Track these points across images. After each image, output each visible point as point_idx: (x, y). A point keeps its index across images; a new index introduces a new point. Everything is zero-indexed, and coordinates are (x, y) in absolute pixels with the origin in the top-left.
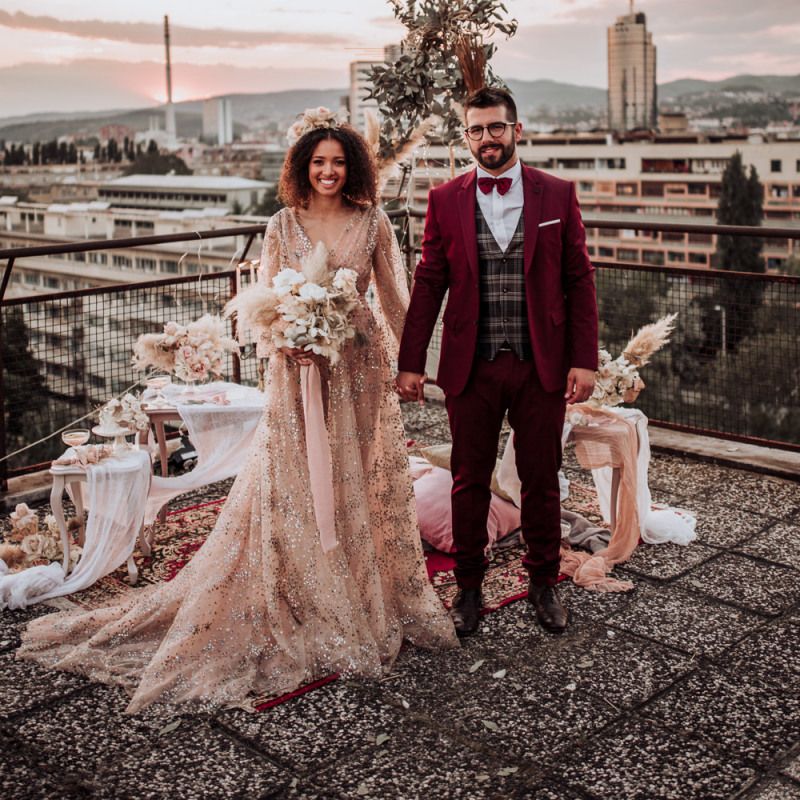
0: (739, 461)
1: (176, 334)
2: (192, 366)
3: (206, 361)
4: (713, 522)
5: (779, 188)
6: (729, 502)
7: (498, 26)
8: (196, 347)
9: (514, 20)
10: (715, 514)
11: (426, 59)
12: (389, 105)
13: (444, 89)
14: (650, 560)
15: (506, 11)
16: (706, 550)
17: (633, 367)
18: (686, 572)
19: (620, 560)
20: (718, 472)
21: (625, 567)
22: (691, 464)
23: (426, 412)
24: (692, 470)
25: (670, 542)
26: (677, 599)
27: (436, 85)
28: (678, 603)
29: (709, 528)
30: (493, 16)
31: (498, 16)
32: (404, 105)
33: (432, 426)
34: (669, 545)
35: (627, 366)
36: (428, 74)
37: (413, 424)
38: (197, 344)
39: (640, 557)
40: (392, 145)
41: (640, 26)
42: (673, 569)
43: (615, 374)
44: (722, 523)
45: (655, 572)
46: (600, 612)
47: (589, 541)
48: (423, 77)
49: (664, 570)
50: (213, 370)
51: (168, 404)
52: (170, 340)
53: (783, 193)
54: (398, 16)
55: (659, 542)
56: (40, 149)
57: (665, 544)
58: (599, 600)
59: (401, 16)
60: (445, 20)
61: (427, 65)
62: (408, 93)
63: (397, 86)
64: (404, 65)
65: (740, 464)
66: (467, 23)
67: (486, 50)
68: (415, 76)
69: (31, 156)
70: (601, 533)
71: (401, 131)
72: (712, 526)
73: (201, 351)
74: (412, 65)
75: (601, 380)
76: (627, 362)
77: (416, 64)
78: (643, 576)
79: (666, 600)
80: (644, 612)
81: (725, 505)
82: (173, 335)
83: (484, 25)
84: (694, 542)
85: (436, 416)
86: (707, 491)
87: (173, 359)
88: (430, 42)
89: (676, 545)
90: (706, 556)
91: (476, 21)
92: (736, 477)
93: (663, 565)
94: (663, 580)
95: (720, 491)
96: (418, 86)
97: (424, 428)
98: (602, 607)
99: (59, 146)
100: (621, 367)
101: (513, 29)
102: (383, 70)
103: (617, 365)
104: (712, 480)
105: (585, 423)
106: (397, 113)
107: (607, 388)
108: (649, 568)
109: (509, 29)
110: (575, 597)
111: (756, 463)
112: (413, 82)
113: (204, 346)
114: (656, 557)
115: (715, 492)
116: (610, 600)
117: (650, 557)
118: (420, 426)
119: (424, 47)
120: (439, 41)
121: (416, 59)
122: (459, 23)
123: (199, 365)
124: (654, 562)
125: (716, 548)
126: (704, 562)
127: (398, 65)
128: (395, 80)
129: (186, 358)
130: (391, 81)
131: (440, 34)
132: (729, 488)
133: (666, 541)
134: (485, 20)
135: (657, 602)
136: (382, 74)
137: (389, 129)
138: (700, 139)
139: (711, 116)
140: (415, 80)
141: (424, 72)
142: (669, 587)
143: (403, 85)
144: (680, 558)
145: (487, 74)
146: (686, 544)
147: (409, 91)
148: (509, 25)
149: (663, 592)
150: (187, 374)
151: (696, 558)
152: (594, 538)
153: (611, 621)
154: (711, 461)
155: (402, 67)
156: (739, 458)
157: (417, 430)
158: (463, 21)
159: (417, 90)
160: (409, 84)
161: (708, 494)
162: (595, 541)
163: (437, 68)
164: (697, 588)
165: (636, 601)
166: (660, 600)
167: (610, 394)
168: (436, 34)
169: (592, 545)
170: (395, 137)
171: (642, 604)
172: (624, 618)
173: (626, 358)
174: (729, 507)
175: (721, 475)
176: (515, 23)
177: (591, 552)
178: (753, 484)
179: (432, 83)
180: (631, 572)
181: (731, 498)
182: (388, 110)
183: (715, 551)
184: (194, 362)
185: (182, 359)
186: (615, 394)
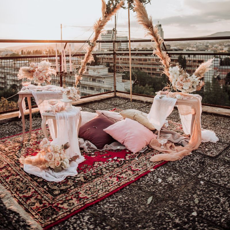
0: (221, 114)
1: (34, 67)
2: (39, 78)
3: (44, 77)
4: (221, 134)
5: (190, 60)
6: (223, 127)
8: (41, 72)
10: (220, 131)
14: (205, 149)
16: (223, 145)
17: (199, 78)
18: (220, 154)
19: (194, 149)
20: (214, 117)
21: (197, 151)
22: (205, 115)
23: (119, 101)
24: (206, 117)
25: (209, 142)
26: (222, 166)
28: (223, 167)
29: (221, 136)
33: (121, 104)
34: (209, 143)
35: (196, 78)
37: (115, 104)
38: (41, 70)
39: (201, 148)
40: (110, 9)
41: (160, 27)
42: (215, 153)
43: (192, 80)
44: (224, 134)
45: (209, 154)
46: (194, 172)
47: (182, 142)
49: (211, 153)
50: (47, 80)
51: (30, 91)
52: (32, 69)
53: (191, 62)
55: (206, 142)
56: (34, 51)
57: (208, 142)
58: (192, 166)
65: (222, 115)
69: (32, 53)
70: (185, 139)
72: (221, 135)
73: (43, 73)
75: (187, 83)
76: (196, 76)
78: (205, 155)
79: (218, 166)
80: (211, 172)
81: (222, 128)
84: (218, 142)
85: (122, 102)
86: (214, 123)
87: (33, 75)
89: (212, 143)
90: (224, 147)
92: (221, 119)
93: (210, 151)
94: (213, 157)
95: (218, 123)
97: (119, 105)
98: (194, 169)
99: (38, 51)
100: (194, 78)
103: (192, 78)
104: (214, 120)
105: (182, 98)
107: (189, 86)
108: (206, 152)
110: (182, 165)
111: (227, 115)
113: (44, 71)
114: (207, 147)
115: (217, 124)
116: (196, 166)
117: (204, 147)
118: (117, 104)
123: (42, 78)
124: (207, 150)
125: (226, 144)
126: (225, 149)
129: (37, 75)
132: (221, 123)
133: (208, 141)
135: (215, 167)
137: (110, 4)
138: (173, 50)
139: (175, 46)
142: (217, 160)
144: (215, 148)
146: (216, 143)
149: (215, 162)
150: (37, 81)
151: (221, 148)
152: (183, 141)
153: (200, 176)
154: (211, 114)
156: (221, 113)
157: (117, 106)
161: (214, 125)
162: (184, 142)
164: (228, 161)
165: (206, 166)
166: (216, 166)
167: (190, 88)
169: (183, 143)
170: (112, 6)
171: (209, 168)
172: (205, 174)
173: (196, 75)
174: (223, 129)
175: (216, 118)
177: (183, 146)
178: (228, 121)
180: (200, 154)
181: (223, 126)
183: (226, 145)
184: (40, 77)
185: (36, 76)
186: (192, 88)
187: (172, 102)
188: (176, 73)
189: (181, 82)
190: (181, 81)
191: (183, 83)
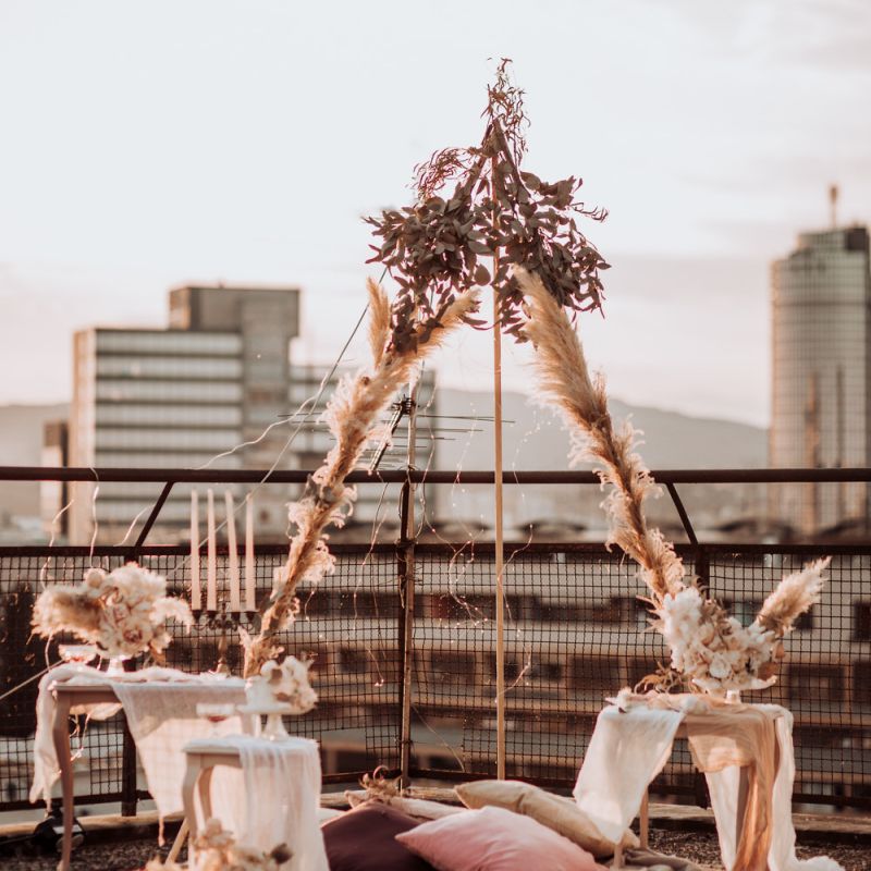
1: (103, 586)
2: (126, 633)
3: (146, 628)
8: (131, 607)
12: (408, 271)
17: (771, 633)
32: (434, 270)
35: (763, 633)
38: (132, 603)
40: (413, 331)
43: (746, 644)
50: (154, 642)
52: (94, 594)
63: (422, 240)
71: (428, 310)
73: (138, 611)
75: (725, 652)
76: (763, 628)
82: (98, 587)
87: (98, 621)
100: (755, 635)
102: (400, 219)
103: (750, 633)
105: (702, 710)
106: (420, 286)
107: (735, 664)
113: (142, 606)
123: (136, 633)
127: (423, 211)
129: (117, 621)
136: (398, 225)
137: (409, 307)
150: (119, 643)
167: (737, 672)
170: (420, 316)
173: (762, 624)
182: (409, 278)
184: (128, 627)
185: (112, 621)
186: (745, 673)
187: (663, 726)
188: (686, 618)
189: (703, 650)
190: (706, 645)
191: (711, 654)
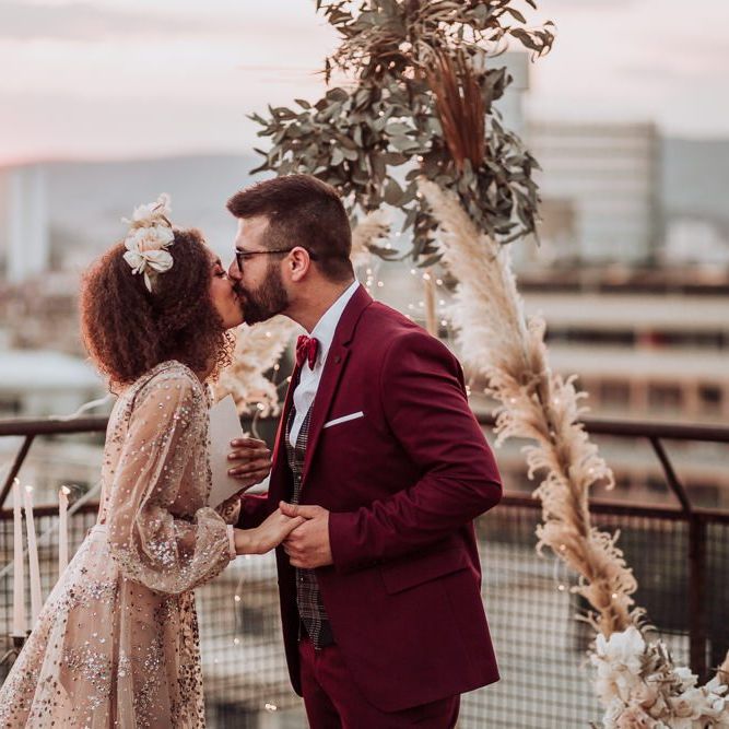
7: (519, 33)
9: (549, 23)
11: (374, 95)
13: (407, 156)
15: (535, 7)
27: (391, 148)
30: (507, 13)
31: (516, 15)
35: (723, 695)
36: (377, 125)
43: (700, 710)
48: (366, 131)
54: (323, 10)
59: (330, 9)
60: (413, 20)
61: (376, 106)
62: (335, 162)
63: (314, 147)
64: (333, 105)
66: (457, 26)
67: (492, 80)
68: (351, 128)
74: (347, 106)
75: (671, 721)
76: (724, 689)
77: (353, 105)
83: (489, 32)
88: (384, 61)
91: (472, 23)
96: (357, 149)
100: (712, 698)
101: (547, 40)
102: (291, 115)
103: (706, 694)
109: (538, 41)
112: (346, 141)
119: (370, 74)
120: (403, 62)
121: (354, 96)
122: (442, 25)
127: (321, 105)
128: (313, 135)
130: (304, 137)
131: (405, 47)
134: (492, 22)
136: (288, 123)
140: (350, 136)
141: (368, 120)
143: (327, 145)
145: (489, 127)
147: (338, 157)
148: (537, 34)
155: (328, 110)
158: (451, 22)
159: (353, 157)
160: (340, 145)
163: (395, 113)
168: (396, 47)
173: (724, 682)
176: (549, 28)
179: (384, 144)
189: (641, 716)
190: (646, 708)
191: (651, 723)
